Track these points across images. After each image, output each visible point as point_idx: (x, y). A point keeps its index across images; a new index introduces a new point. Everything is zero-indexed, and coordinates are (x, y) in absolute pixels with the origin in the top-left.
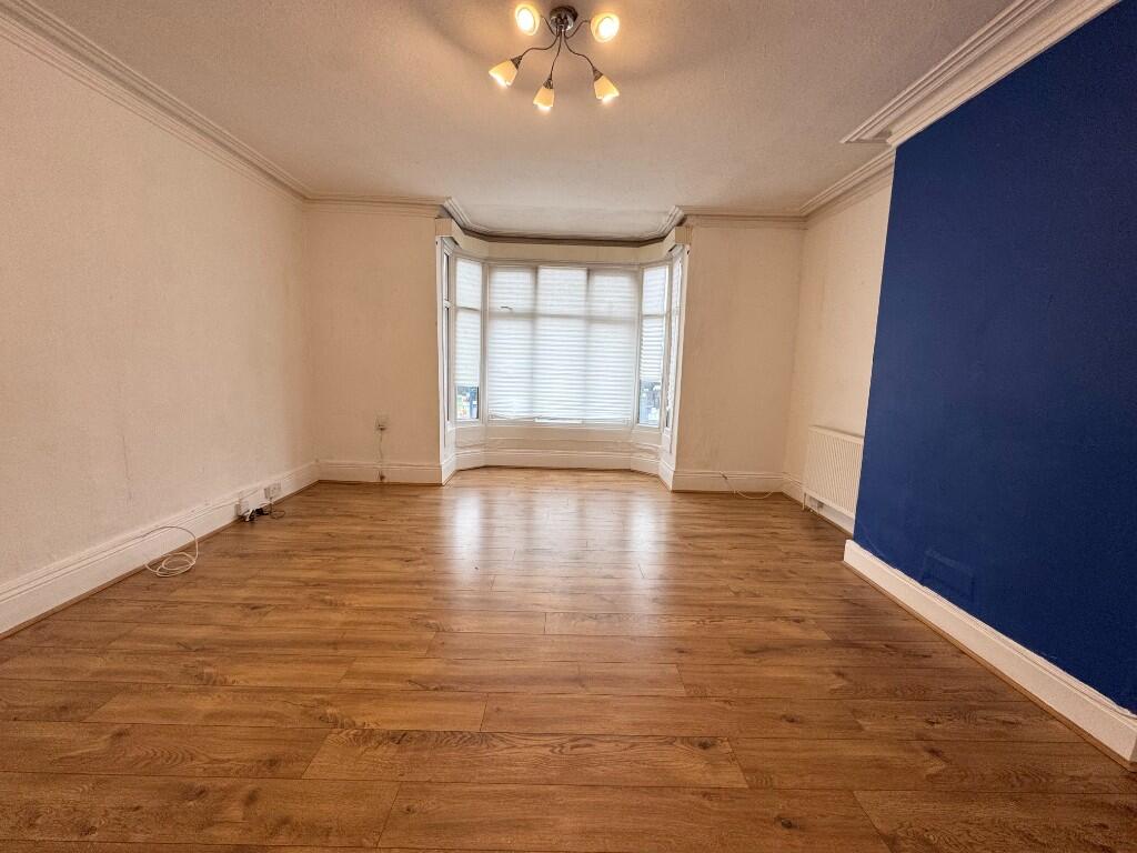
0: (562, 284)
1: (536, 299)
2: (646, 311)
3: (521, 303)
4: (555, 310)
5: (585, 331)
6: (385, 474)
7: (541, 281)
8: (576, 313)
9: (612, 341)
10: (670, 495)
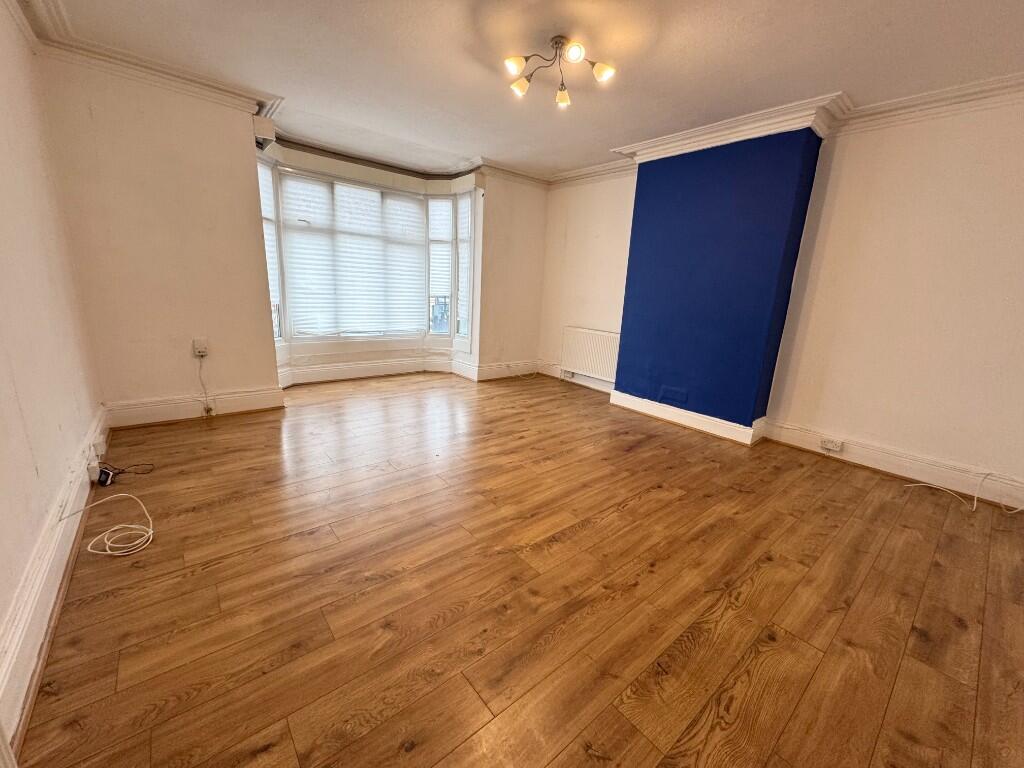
0: (357, 203)
1: (333, 215)
2: (431, 237)
3: (318, 216)
4: (355, 228)
5: (383, 251)
6: (212, 406)
7: (338, 197)
8: (373, 234)
9: (404, 260)
10: (476, 385)
